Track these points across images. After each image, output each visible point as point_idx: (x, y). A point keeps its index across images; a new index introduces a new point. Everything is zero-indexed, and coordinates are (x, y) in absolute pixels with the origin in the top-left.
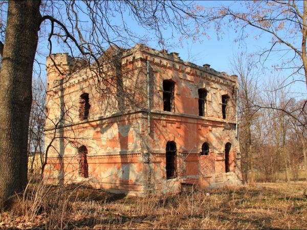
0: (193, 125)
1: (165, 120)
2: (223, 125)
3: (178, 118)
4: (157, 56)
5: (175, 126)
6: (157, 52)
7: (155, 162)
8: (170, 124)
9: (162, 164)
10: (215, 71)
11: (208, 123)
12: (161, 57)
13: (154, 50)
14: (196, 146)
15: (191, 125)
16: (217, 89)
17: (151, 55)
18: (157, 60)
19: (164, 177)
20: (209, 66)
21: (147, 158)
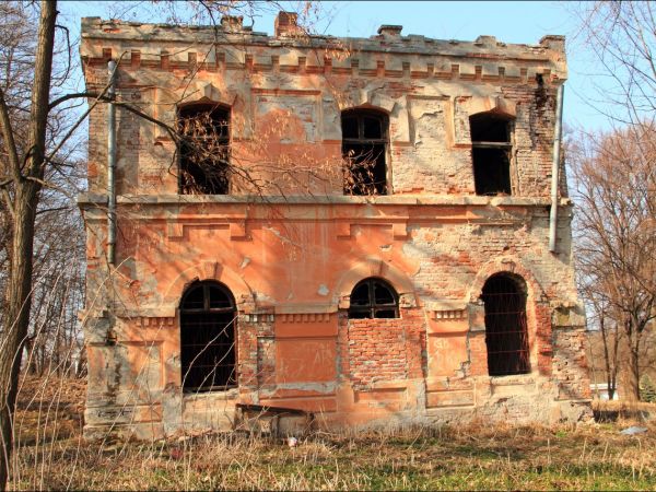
0: (312, 226)
1: (179, 220)
2: (469, 215)
3: (233, 208)
4: (148, 40)
5: (223, 234)
6: (147, 30)
7: (135, 343)
8: (204, 232)
9: (164, 346)
10: (430, 42)
11: (383, 215)
12: (163, 41)
13: (136, 25)
14: (324, 291)
15: (301, 226)
16: (444, 97)
17: (123, 41)
18: (149, 52)
19: (170, 386)
20: (398, 29)
21: (103, 332)
